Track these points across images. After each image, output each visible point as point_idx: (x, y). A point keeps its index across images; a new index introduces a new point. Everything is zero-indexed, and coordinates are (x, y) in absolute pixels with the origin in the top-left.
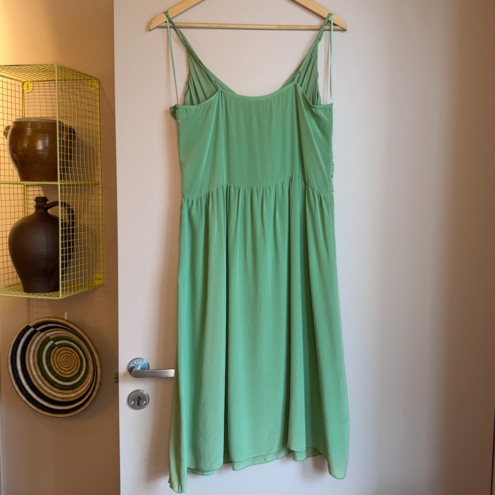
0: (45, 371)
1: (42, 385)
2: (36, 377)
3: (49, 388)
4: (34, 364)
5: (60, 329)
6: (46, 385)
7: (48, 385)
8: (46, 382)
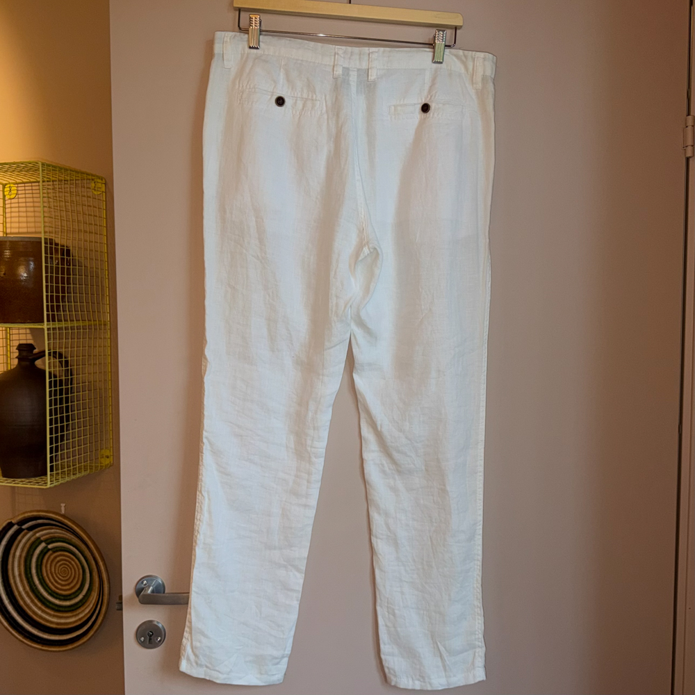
0: (35, 586)
1: (31, 605)
2: (23, 593)
3: (40, 608)
4: (20, 575)
5: (54, 527)
6: (36, 605)
7: (39, 604)
8: (36, 601)
